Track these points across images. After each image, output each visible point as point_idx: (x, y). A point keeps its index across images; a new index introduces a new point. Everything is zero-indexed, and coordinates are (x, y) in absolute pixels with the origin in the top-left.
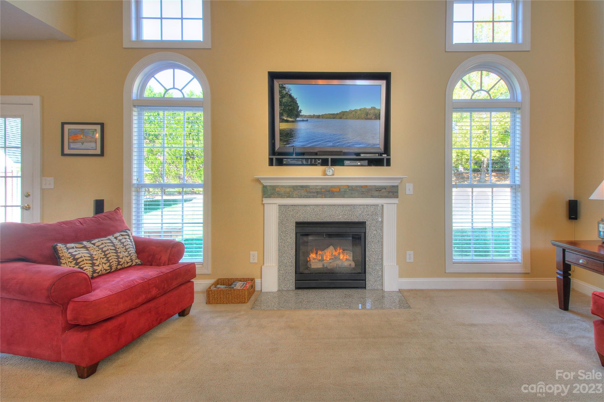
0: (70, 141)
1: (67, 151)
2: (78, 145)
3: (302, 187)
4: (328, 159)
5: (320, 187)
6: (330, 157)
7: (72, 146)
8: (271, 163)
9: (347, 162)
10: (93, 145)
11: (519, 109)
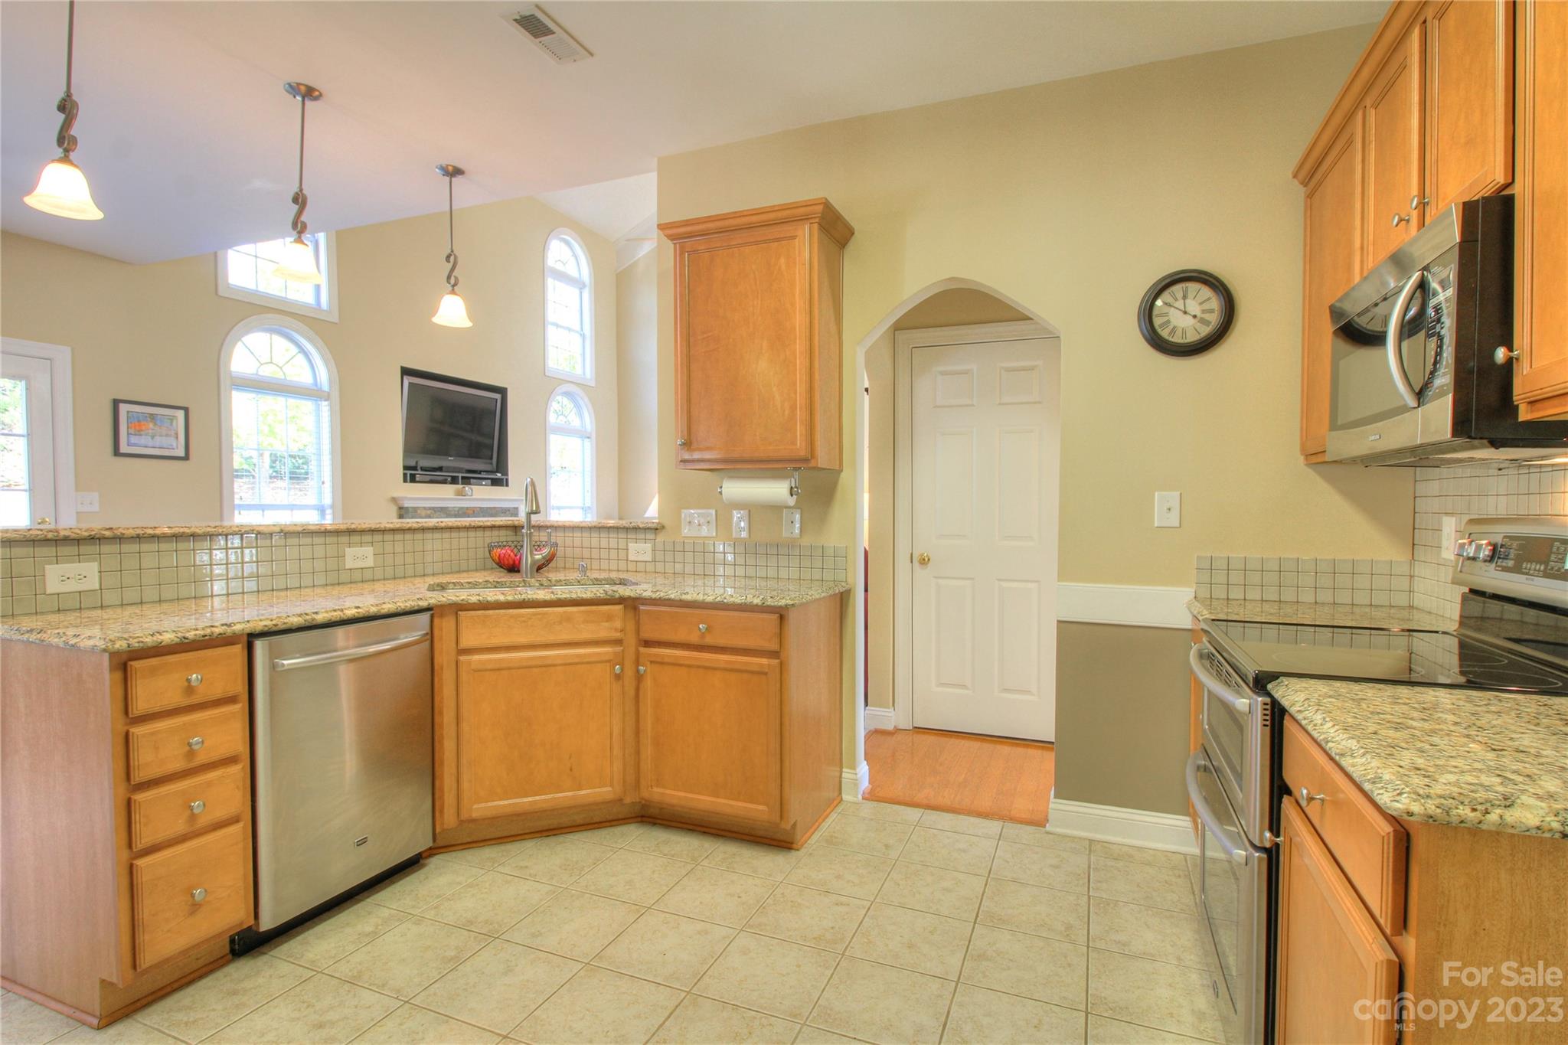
0: (132, 431)
1: (124, 449)
2: (143, 440)
3: (441, 508)
4: (458, 477)
5: (457, 509)
6: (460, 475)
7: (133, 439)
8: (405, 481)
9: (472, 480)
10: (172, 441)
11: (588, 438)
